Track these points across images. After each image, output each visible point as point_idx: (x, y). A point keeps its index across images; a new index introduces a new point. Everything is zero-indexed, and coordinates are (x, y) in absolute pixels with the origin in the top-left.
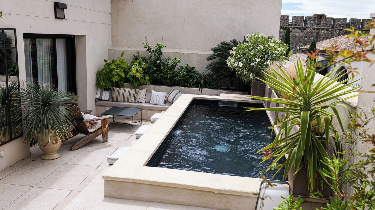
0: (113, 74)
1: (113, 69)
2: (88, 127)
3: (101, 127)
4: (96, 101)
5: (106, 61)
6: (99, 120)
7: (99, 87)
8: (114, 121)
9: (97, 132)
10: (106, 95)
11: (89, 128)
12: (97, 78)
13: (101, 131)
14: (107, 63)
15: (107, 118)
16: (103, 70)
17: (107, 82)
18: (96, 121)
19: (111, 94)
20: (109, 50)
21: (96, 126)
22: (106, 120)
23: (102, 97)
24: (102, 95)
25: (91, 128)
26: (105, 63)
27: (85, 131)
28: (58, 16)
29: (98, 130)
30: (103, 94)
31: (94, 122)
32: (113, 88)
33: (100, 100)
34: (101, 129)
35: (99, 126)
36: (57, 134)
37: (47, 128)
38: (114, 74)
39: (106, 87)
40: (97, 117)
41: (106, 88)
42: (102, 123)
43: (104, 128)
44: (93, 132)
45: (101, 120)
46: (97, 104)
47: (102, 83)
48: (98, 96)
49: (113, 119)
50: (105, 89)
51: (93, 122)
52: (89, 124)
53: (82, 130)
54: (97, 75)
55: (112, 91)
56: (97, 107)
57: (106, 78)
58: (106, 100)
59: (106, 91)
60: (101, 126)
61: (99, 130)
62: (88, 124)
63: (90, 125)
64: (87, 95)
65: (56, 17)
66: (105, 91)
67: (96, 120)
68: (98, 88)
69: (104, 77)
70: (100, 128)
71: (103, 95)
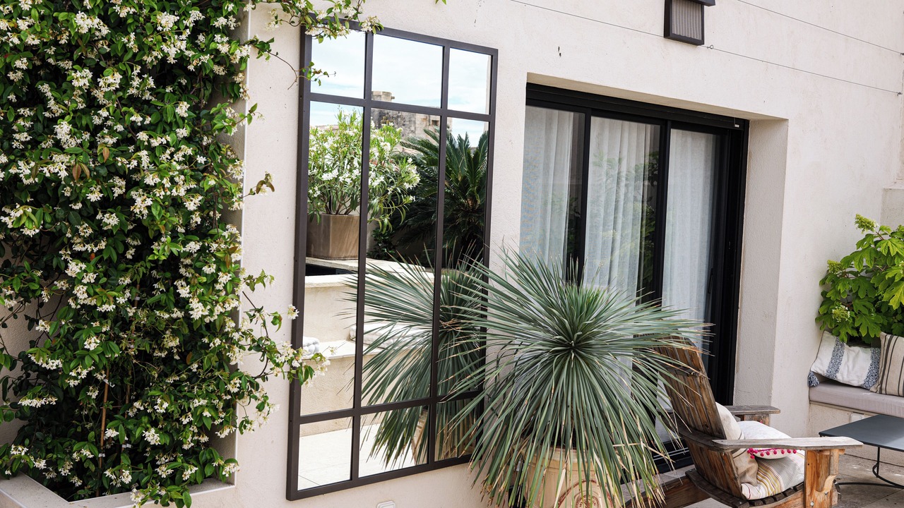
0: (890, 275)
1: (893, 258)
2: (745, 473)
3: (802, 486)
4: (810, 385)
5: (863, 224)
6: (794, 449)
7: (830, 331)
8: (878, 476)
9: (781, 502)
10: (856, 364)
11: (748, 478)
12: (824, 294)
13: (799, 501)
14: (869, 232)
15: (831, 449)
16: (847, 261)
17: (865, 311)
18: (779, 451)
19: (876, 362)
20: (886, 190)
21: (780, 478)
22: (827, 453)
23: (837, 371)
24: (840, 363)
25: (754, 481)
26: (861, 234)
27: (729, 488)
28: (676, 30)
29: (785, 494)
30: (844, 358)
31: (772, 456)
32: (889, 336)
33: (828, 381)
34: (799, 494)
35: (791, 478)
36: (593, 476)
37: (559, 443)
38: (893, 278)
39: (857, 329)
40: (787, 437)
41: (855, 334)
42: (806, 465)
43: (816, 493)
44: (764, 501)
45: (803, 452)
46: (813, 398)
47: (840, 311)
48: (822, 367)
49: (877, 466)
50: (854, 341)
51: (765, 456)
52: (750, 462)
53: (718, 485)
54: (823, 282)
55: (883, 351)
56: (813, 406)
57: (861, 295)
58: (855, 383)
59: (857, 349)
60: (800, 478)
61: (790, 497)
62: (742, 463)
63: (755, 466)
64: (776, 352)
65: (668, 33)
66: (853, 348)
67: (782, 447)
68: (827, 334)
69: (851, 291)
70: (795, 489)
71: (843, 362)
